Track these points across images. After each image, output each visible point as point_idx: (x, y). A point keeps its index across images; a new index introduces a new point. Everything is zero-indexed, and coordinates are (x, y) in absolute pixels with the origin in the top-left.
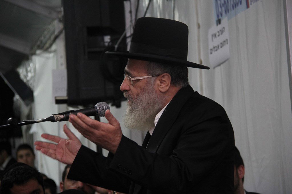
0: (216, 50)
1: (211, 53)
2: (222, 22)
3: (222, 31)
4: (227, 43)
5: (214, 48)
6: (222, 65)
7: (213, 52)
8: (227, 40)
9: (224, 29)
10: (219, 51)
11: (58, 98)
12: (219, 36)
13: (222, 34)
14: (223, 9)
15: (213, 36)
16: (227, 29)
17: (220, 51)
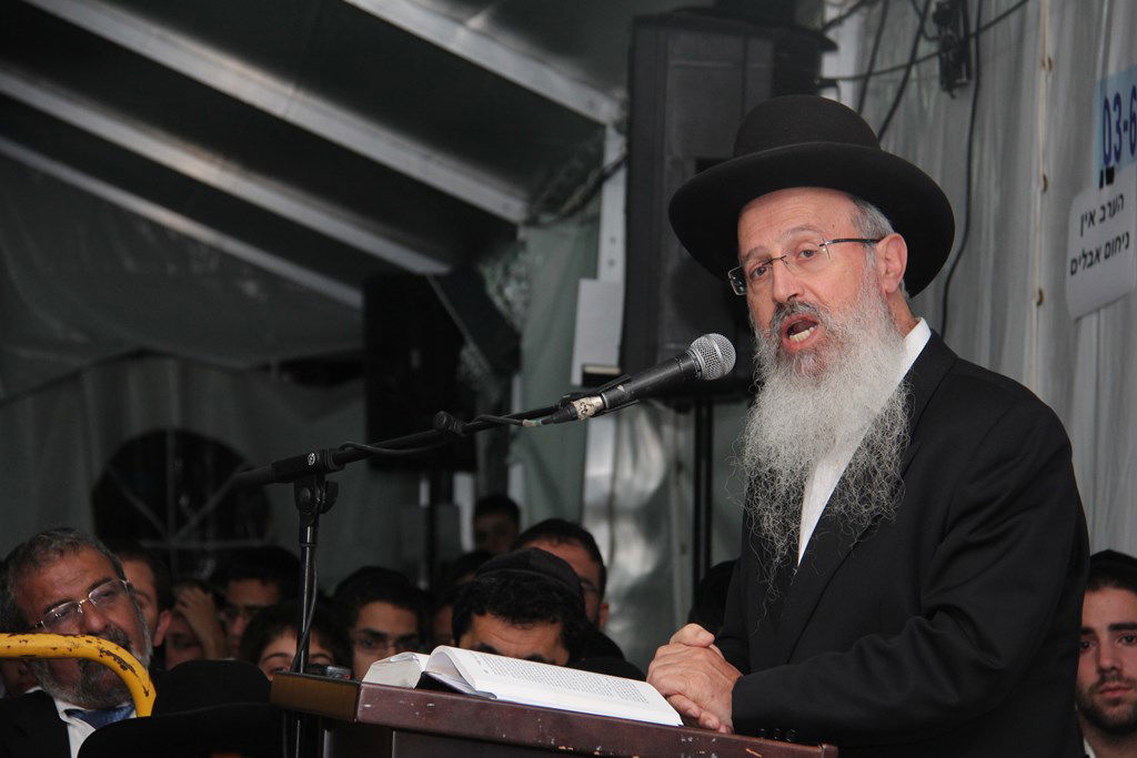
0: (1091, 264)
1: (1073, 273)
2: (1117, 177)
3: (1114, 207)
4: (1127, 246)
5: (1085, 256)
6: (1102, 312)
7: (1080, 268)
8: (1128, 234)
9: (1120, 201)
10: (1097, 266)
11: (590, 370)
12: (1103, 220)
13: (1112, 215)
14: (1126, 136)
15: (1083, 219)
16: (1130, 201)
17: (1102, 266)
